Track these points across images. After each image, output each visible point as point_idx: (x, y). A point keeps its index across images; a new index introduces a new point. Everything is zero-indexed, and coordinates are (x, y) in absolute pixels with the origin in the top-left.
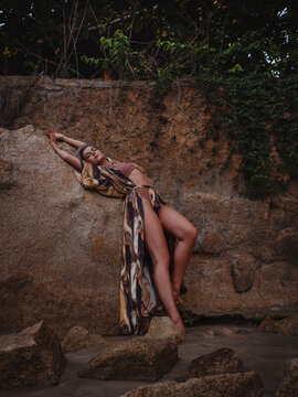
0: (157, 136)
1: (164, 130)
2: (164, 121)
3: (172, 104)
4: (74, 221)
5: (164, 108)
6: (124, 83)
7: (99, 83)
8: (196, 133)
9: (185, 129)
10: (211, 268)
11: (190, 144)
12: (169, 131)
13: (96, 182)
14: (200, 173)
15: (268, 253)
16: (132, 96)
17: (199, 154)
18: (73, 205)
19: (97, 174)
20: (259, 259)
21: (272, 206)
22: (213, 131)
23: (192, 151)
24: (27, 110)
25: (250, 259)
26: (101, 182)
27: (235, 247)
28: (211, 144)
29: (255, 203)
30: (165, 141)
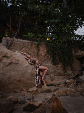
0: (38, 53)
1: (39, 52)
2: (39, 50)
3: (40, 47)
5: (39, 48)
6: (32, 42)
7: (27, 41)
8: (45, 53)
9: (43, 52)
12: (40, 52)
14: (46, 60)
16: (33, 45)
20: (55, 75)
21: (57, 67)
22: (47, 53)
23: (44, 56)
24: (12, 45)
25: (53, 75)
27: (51, 73)
28: (47, 55)
29: (54, 66)
30: (39, 54)
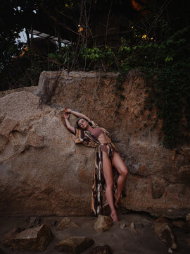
0: (119, 107)
1: (123, 103)
2: (123, 98)
3: (128, 87)
4: (71, 162)
5: (124, 90)
6: (103, 74)
8: (140, 105)
9: (134, 103)
10: (141, 184)
11: (136, 112)
12: (125, 104)
13: (82, 140)
14: (140, 130)
15: (173, 179)
16: (107, 82)
17: (140, 119)
18: (71, 155)
19: (83, 136)
20: (167, 181)
21: (177, 153)
22: (148, 105)
23: (136, 117)
25: (163, 181)
26: (84, 140)
27: (155, 173)
28: (147, 113)
29: (167, 151)
30: (123, 110)
